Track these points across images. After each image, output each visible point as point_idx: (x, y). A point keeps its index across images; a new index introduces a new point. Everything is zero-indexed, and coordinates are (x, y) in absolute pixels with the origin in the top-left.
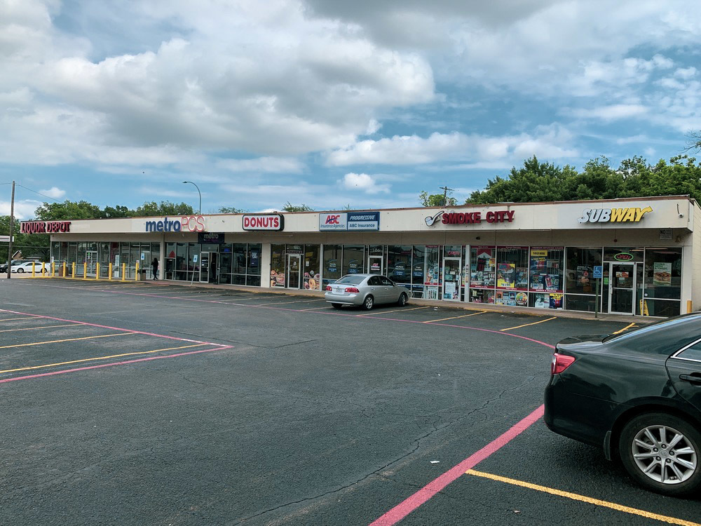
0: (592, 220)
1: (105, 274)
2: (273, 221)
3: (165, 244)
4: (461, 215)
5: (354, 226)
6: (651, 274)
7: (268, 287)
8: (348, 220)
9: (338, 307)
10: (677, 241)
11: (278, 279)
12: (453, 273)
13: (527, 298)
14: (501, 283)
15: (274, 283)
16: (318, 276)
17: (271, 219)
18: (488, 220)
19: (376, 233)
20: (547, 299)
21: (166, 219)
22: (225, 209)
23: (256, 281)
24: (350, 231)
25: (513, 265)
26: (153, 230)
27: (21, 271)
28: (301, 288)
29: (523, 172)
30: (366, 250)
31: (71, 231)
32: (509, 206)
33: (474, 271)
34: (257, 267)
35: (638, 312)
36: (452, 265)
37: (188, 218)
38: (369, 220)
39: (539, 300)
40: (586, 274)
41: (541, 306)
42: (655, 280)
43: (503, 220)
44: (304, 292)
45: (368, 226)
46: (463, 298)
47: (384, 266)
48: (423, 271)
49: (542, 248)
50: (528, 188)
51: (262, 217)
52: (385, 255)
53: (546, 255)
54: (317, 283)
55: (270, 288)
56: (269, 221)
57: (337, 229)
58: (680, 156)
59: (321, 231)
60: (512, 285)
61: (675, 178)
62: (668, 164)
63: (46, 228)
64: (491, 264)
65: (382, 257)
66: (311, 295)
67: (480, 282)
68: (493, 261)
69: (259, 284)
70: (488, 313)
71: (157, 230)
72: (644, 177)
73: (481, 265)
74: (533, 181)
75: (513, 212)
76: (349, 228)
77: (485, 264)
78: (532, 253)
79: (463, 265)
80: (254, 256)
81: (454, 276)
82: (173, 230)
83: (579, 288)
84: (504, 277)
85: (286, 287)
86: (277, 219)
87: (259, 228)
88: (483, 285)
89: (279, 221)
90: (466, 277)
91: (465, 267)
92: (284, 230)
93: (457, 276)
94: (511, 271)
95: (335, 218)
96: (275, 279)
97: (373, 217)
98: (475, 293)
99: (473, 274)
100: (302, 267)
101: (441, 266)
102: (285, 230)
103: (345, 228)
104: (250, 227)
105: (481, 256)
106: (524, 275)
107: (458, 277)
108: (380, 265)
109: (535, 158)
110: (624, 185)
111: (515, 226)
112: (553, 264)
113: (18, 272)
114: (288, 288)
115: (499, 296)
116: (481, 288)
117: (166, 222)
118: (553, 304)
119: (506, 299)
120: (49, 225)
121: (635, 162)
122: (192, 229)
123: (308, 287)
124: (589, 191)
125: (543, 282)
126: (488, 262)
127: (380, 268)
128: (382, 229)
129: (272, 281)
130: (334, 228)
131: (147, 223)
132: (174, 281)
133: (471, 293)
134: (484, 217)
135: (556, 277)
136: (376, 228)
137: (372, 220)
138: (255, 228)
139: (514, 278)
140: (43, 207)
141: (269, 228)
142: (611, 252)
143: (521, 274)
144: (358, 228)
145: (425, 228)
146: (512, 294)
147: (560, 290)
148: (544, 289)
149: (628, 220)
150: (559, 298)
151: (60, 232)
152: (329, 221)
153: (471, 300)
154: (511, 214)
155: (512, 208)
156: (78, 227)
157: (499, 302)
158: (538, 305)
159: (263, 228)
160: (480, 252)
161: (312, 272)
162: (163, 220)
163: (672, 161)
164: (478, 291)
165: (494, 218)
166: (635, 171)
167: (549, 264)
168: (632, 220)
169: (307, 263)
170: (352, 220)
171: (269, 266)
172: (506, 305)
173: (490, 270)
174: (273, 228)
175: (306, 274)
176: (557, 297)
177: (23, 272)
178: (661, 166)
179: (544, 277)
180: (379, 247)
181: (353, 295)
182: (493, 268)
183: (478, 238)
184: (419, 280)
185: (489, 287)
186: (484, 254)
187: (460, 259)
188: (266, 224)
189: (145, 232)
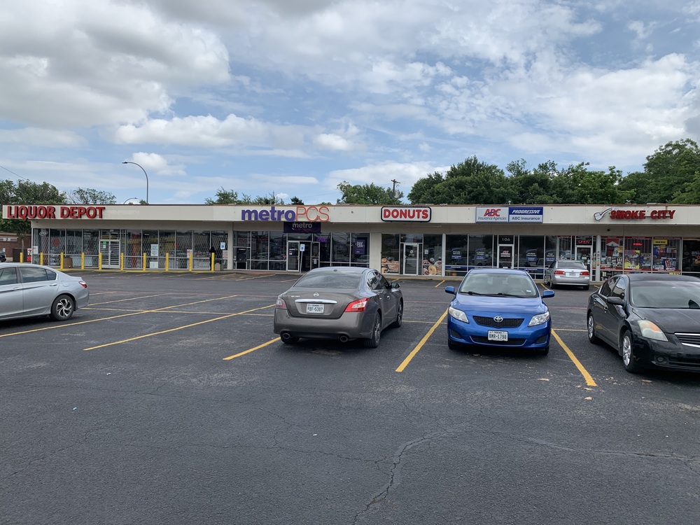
2: (421, 213)
5: (516, 218)
11: (390, 266)
12: (585, 258)
14: (627, 265)
15: (386, 271)
16: (440, 263)
17: (419, 211)
18: (652, 217)
19: (540, 225)
21: (273, 208)
24: (511, 223)
25: (638, 251)
28: (420, 273)
30: (495, 239)
31: (104, 218)
33: (603, 257)
34: (363, 255)
36: (585, 252)
37: (307, 208)
38: (534, 214)
40: (699, 257)
44: (424, 277)
45: (532, 219)
46: (594, 278)
47: (516, 253)
48: (555, 258)
49: (663, 238)
51: (407, 209)
53: (666, 243)
54: (439, 269)
56: (416, 213)
57: (498, 221)
60: (638, 267)
63: (58, 213)
64: (619, 250)
65: (513, 246)
67: (609, 265)
68: (621, 249)
73: (609, 251)
75: (674, 211)
76: (511, 220)
77: (613, 250)
78: (654, 242)
79: (595, 250)
80: (360, 244)
82: (284, 219)
84: (630, 260)
85: (401, 273)
86: (427, 211)
87: (403, 219)
88: (612, 267)
90: (598, 261)
91: (596, 253)
92: (431, 222)
93: (589, 261)
94: (637, 256)
95: (496, 212)
96: (387, 266)
97: (539, 211)
98: (604, 274)
100: (420, 255)
101: (573, 253)
103: (507, 220)
104: (391, 218)
105: (610, 244)
106: (648, 259)
108: (510, 252)
111: (677, 222)
112: (672, 250)
114: (404, 274)
116: (610, 270)
117: (273, 211)
122: (312, 219)
123: (428, 273)
125: (664, 264)
126: (616, 249)
127: (511, 255)
129: (383, 269)
130: (494, 220)
131: (244, 212)
132: (249, 271)
133: (601, 274)
134: (648, 214)
135: (674, 260)
136: (540, 221)
137: (537, 214)
138: (398, 219)
139: (639, 261)
141: (415, 219)
143: (645, 258)
144: (521, 221)
147: (678, 269)
148: (665, 269)
151: (85, 217)
152: (488, 213)
153: (601, 280)
154: (672, 213)
155: (671, 208)
159: (408, 219)
160: (610, 241)
161: (432, 259)
162: (268, 209)
164: (607, 272)
167: (669, 250)
169: (427, 251)
170: (514, 214)
171: (380, 255)
173: (618, 255)
174: (421, 219)
175: (426, 261)
179: (664, 260)
182: (621, 254)
183: (609, 230)
185: (617, 268)
186: (612, 243)
187: (592, 247)
188: (411, 215)
189: (241, 220)
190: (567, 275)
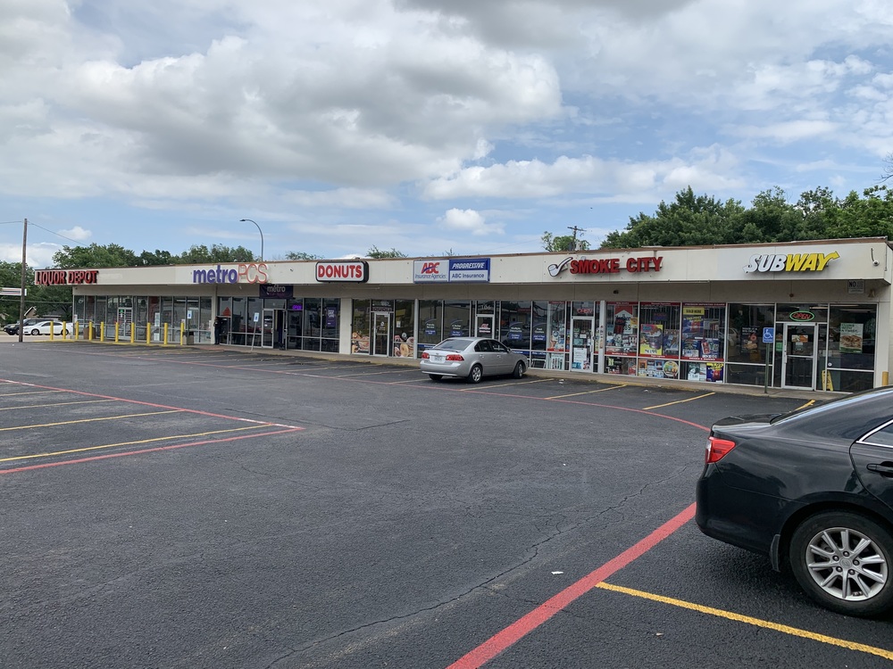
0: (762, 269)
1: (143, 336)
2: (355, 270)
3: (219, 298)
4: (594, 262)
5: (457, 276)
6: (836, 338)
7: (349, 353)
8: (451, 269)
9: (437, 379)
10: (870, 296)
11: (361, 344)
12: (584, 336)
13: (678, 368)
14: (645, 349)
15: (356, 349)
16: (412, 340)
17: (352, 267)
18: (629, 269)
19: (486, 286)
20: (703, 369)
21: (219, 267)
22: (294, 255)
23: (333, 346)
24: (452, 282)
25: (660, 327)
26: (202, 281)
27: (35, 333)
28: (390, 354)
29: (674, 207)
30: (473, 306)
31: (99, 283)
32: (655, 251)
33: (610, 334)
34: (334, 328)
35: (819, 386)
36: (583, 326)
37: (247, 266)
38: (477, 269)
39: (693, 371)
40: (754, 337)
41: (696, 378)
42: (841, 345)
43: (647, 269)
44: (394, 360)
45: (475, 276)
46: (596, 368)
47: (496, 327)
48: (545, 334)
49: (698, 305)
50: (680, 229)
51: (341, 264)
52: (497, 313)
53: (703, 313)
54: (411, 348)
55: (352, 356)
56: (350, 270)
57: (436, 280)
58: (876, 187)
59: (416, 283)
60: (659, 352)
61: (869, 215)
62: (861, 197)
63: (67, 278)
64: (632, 324)
65: (493, 316)
66: (403, 364)
67: (618, 347)
68: (635, 321)
69: (337, 350)
70: (628, 386)
71: (207, 281)
72: (830, 214)
73: (619, 326)
74: (687, 219)
75: (661, 258)
76: (452, 279)
77: (624, 324)
78: (685, 311)
79: (597, 326)
80: (331, 314)
81: (585, 341)
82: (227, 281)
83: (745, 356)
84: (649, 341)
85: (372, 353)
86: (359, 267)
87: (337, 278)
88: (621, 351)
89: (362, 270)
90: (601, 341)
91: (600, 329)
92: (369, 282)
93: (589, 341)
94: (658, 334)
95: (434, 266)
96: (357, 343)
97: (483, 264)
98: (611, 362)
99: (610, 338)
100: (391, 329)
101: (568, 328)
102: (371, 281)
103: (446, 279)
104: (325, 278)
105: (620, 315)
106: (675, 339)
107: (591, 342)
108: (490, 326)
109: (690, 189)
110: (804, 224)
111: (663, 277)
112: (712, 325)
113: (32, 334)
114: (374, 355)
115: (643, 366)
116: (618, 356)
117: (219, 271)
118: (710, 376)
119: (651, 369)
120: (71, 275)
121: (819, 194)
122: (252, 280)
123: (399, 354)
124: (759, 232)
125: (699, 348)
126: (628, 323)
127: (491, 330)
128: (493, 281)
129: (354, 347)
130: (432, 279)
131: (195, 273)
132: (229, 346)
133: (606, 362)
134: (623, 264)
135: (716, 342)
136: (485, 278)
137: (480, 269)
138: (332, 278)
139: (662, 343)
140: (63, 252)
141: (349, 278)
142: (785, 310)
143: (671, 338)
144: (463, 279)
145: (547, 279)
146: (659, 363)
147: (720, 357)
148: (700, 356)
149: (808, 269)
150: (718, 368)
151: (85, 283)
152: (426, 269)
153: (606, 371)
154: (658, 261)
155: (659, 254)
156: (107, 277)
157: (642, 373)
158: (692, 377)
159: (342, 279)
160: (619, 310)
161: (404, 335)
162: (215, 268)
163: (866, 193)
164: (615, 359)
165: (636, 266)
166: (818, 206)
167: (706, 326)
168: (813, 269)
169: (398, 324)
170: (455, 269)
171: (350, 328)
172: (650, 377)
173: (631, 332)
174: (355, 279)
175: (397, 337)
176: (717, 366)
177: (39, 334)
178: (852, 199)
179: (700, 341)
180: (490, 304)
181: (456, 364)
182: (635, 330)
183: (616, 292)
184: (541, 345)
185: (630, 353)
186: (624, 312)
187: (593, 319)
188: (345, 273)
189: (192, 283)
190: (432, 359)
